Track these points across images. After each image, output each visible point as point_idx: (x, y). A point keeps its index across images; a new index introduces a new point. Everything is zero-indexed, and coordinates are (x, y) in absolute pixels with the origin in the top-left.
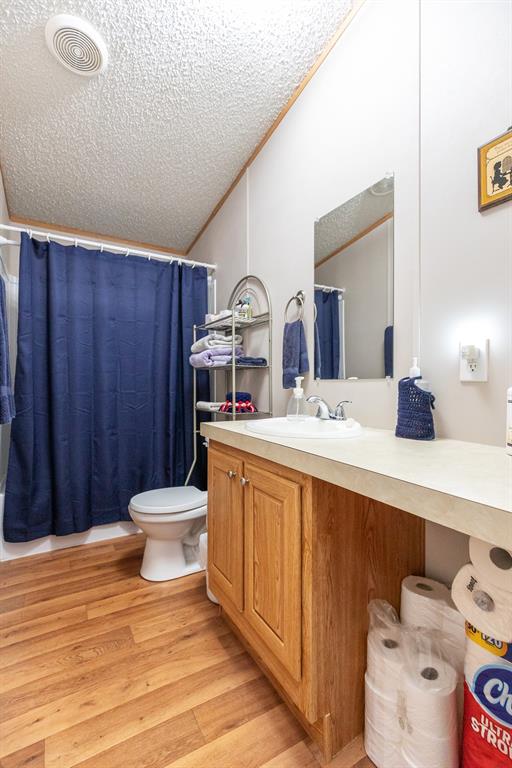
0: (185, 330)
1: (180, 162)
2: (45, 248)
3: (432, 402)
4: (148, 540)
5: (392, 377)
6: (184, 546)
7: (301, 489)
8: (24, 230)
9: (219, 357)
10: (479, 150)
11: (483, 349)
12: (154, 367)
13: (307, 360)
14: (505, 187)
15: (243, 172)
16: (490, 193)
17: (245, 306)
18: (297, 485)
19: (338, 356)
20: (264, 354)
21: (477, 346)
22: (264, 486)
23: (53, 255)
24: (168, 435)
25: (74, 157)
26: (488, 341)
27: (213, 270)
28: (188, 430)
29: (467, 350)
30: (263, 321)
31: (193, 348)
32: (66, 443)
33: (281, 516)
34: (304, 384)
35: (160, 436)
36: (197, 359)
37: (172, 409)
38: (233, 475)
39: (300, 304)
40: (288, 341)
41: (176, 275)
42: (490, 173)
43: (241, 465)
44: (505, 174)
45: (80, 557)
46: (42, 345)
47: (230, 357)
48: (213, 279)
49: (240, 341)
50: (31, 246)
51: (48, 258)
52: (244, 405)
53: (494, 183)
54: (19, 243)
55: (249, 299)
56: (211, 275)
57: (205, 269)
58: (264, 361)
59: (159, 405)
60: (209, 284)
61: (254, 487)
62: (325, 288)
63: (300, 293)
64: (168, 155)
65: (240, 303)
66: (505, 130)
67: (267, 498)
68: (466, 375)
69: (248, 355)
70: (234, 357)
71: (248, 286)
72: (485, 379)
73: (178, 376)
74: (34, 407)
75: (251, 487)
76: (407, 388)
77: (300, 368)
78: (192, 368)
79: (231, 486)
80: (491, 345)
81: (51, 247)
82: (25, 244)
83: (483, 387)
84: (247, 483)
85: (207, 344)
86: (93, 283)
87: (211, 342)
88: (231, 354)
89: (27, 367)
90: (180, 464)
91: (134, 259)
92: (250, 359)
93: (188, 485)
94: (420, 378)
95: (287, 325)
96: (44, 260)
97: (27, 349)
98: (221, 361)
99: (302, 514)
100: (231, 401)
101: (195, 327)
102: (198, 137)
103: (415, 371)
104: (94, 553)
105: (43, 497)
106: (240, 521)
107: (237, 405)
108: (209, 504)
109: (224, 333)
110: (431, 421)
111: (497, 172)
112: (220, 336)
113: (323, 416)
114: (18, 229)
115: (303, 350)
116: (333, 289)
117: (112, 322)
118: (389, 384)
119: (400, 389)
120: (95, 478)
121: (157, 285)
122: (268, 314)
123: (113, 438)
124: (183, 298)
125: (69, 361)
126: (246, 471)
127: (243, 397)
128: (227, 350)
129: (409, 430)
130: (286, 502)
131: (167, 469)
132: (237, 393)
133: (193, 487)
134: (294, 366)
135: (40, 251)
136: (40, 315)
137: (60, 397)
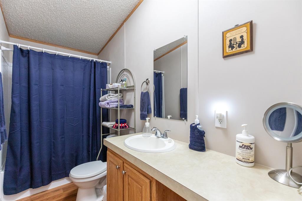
0: (97, 90)
1: (94, 18)
2: (27, 53)
3: (204, 134)
4: (79, 188)
5: (187, 121)
6: (96, 189)
7: (151, 182)
8: (15, 44)
9: (112, 103)
10: (223, 33)
11: (225, 115)
12: (82, 106)
13: (151, 109)
14: (234, 50)
15: (122, 24)
16: (227, 51)
17: (124, 82)
18: (149, 180)
19: (162, 99)
20: (132, 103)
21: (222, 114)
22: (133, 177)
23: (32, 56)
24: (89, 136)
25: (42, 11)
26: (227, 112)
27: (110, 64)
28: (98, 134)
29: (219, 116)
30: (132, 89)
31: (100, 99)
32: (37, 144)
33: (141, 193)
34: (149, 121)
35: (85, 138)
36: (103, 104)
37: (91, 125)
38: (119, 168)
39: (148, 84)
40: (142, 100)
41: (93, 66)
42: (228, 43)
43: (122, 163)
44: (234, 44)
45: (45, 198)
46: (25, 98)
47: (117, 103)
48: (109, 68)
49: (122, 96)
50: (19, 52)
51: (29, 57)
52: (123, 125)
53: (229, 47)
54: (13, 50)
55: (125, 79)
56: (109, 66)
57: (106, 63)
58: (132, 106)
59: (85, 123)
60: (108, 69)
61: (128, 175)
62: (156, 71)
63: (147, 79)
64: (89, 15)
65: (122, 81)
66: (233, 26)
67: (135, 183)
68: (218, 124)
69: (125, 104)
70: (119, 103)
71: (125, 73)
72: (226, 127)
73: (94, 110)
74: (21, 129)
75: (127, 175)
76: (194, 128)
77: (148, 112)
78: (100, 107)
79: (118, 172)
80: (228, 113)
81: (30, 52)
82: (16, 50)
83: (225, 131)
84: (125, 173)
85: (107, 98)
86: (53, 69)
87: (109, 97)
88: (117, 102)
89: (17, 110)
90: (95, 148)
91: (73, 59)
92: (126, 105)
93: (98, 160)
94: (199, 124)
95: (142, 93)
96: (26, 58)
97: (17, 101)
98: (113, 105)
99: (151, 193)
100: (118, 123)
101: (101, 89)
102: (102, 8)
103: (197, 121)
104: (52, 195)
105: (26, 170)
106: (122, 189)
107: (120, 125)
108: (107, 170)
109: (114, 92)
110: (204, 143)
111: (231, 43)
112: (113, 94)
113: (157, 135)
114: (12, 43)
115: (149, 104)
116: (160, 72)
117: (62, 87)
118: (185, 123)
119: (191, 128)
120: (53, 158)
121: (84, 70)
122: (134, 86)
123: (63, 139)
124: (96, 76)
125: (40, 105)
126: (124, 167)
127: (123, 121)
128: (115, 100)
129: (195, 147)
130: (143, 187)
131: (88, 151)
132: (120, 119)
133: (100, 161)
134: (145, 111)
135: (24, 54)
136: (24, 84)
137: (35, 123)
